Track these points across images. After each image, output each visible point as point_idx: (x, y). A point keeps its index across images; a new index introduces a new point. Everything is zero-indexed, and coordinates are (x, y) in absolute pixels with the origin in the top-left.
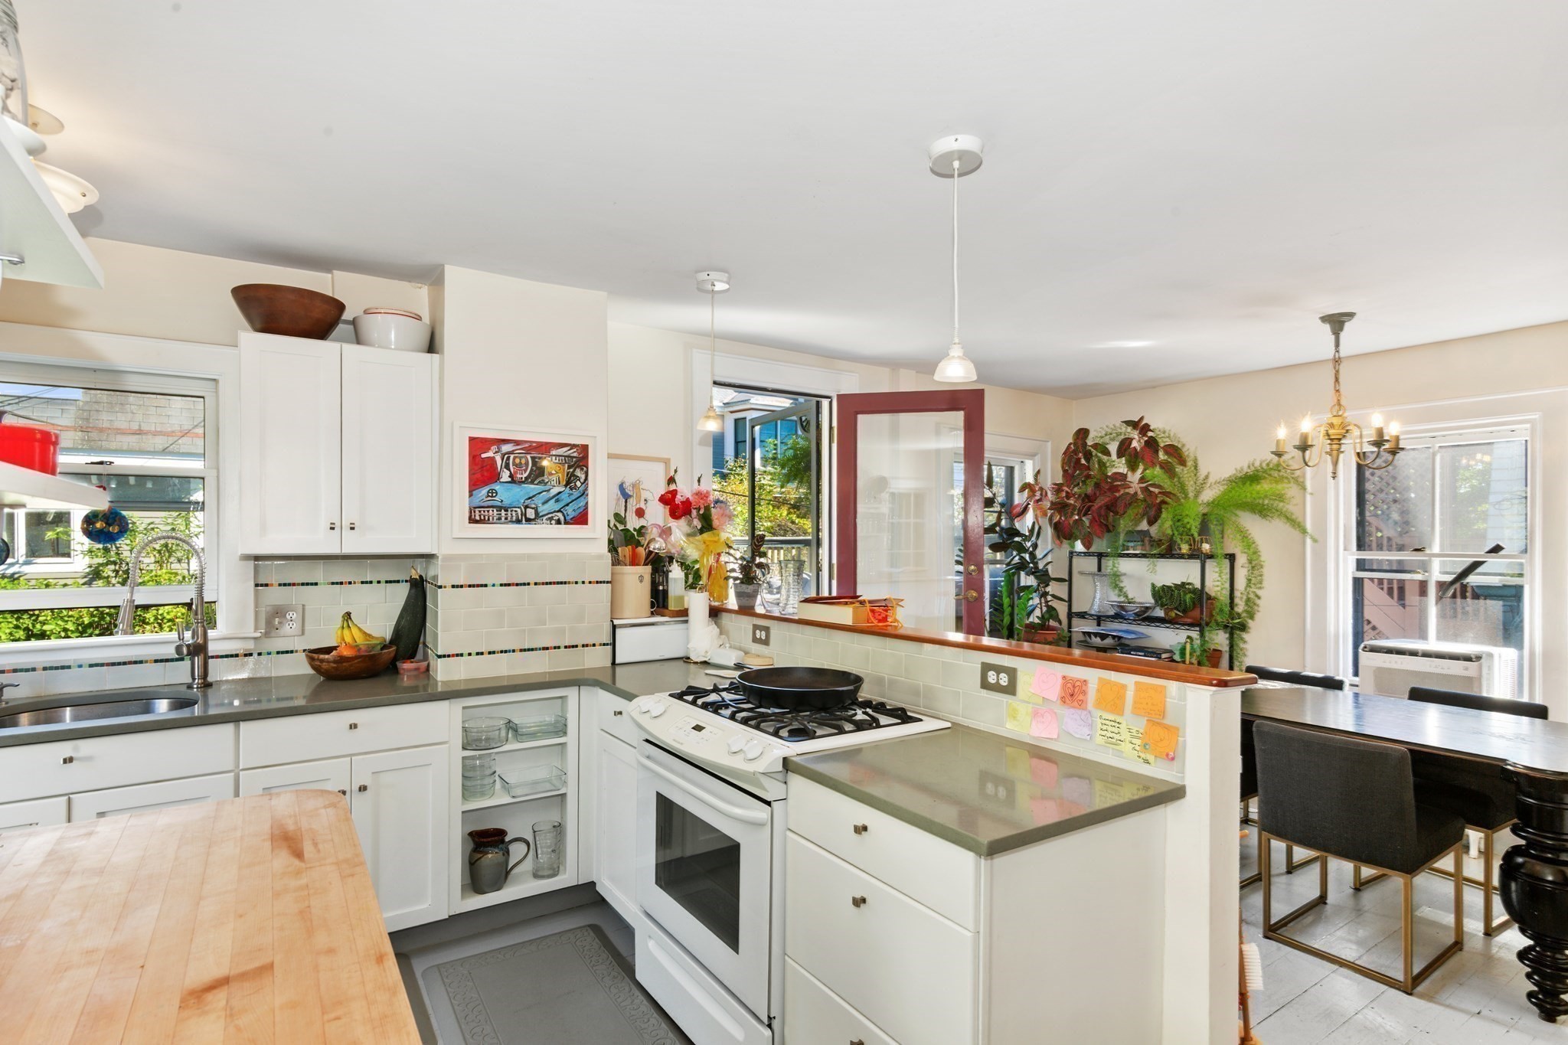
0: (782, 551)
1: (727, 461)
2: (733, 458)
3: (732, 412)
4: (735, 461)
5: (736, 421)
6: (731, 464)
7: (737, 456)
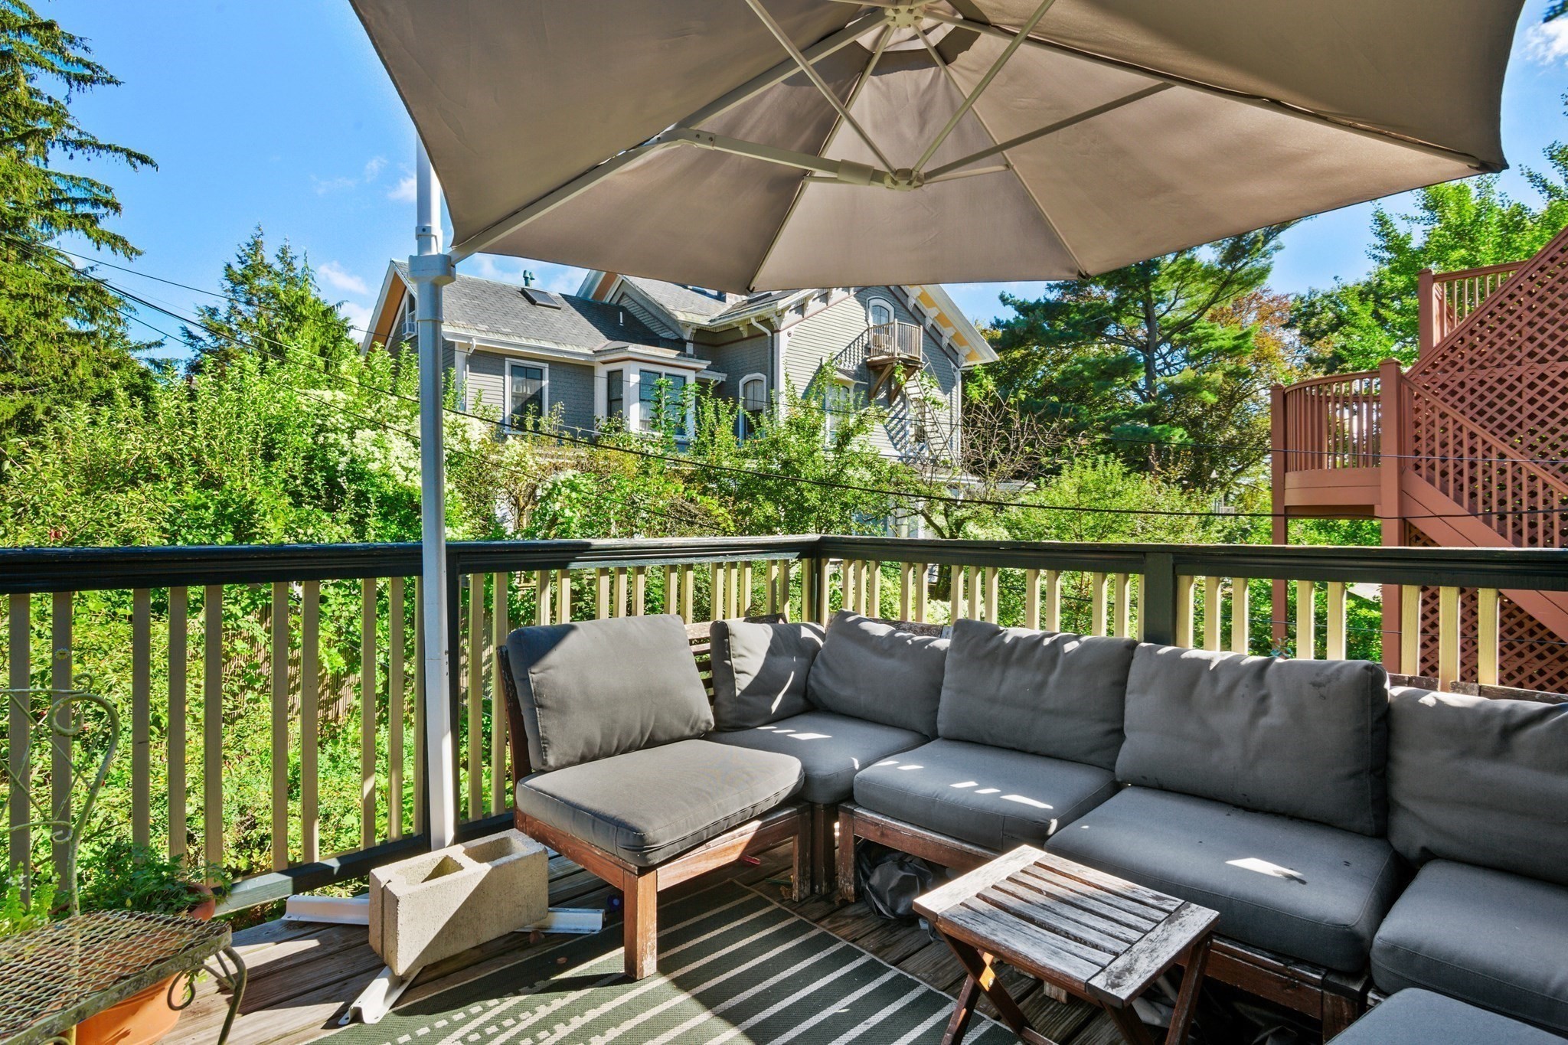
0: (690, 574)
1: (598, 420)
2: (605, 415)
3: (604, 363)
4: (609, 420)
5: (610, 374)
6: (603, 423)
7: (610, 413)
